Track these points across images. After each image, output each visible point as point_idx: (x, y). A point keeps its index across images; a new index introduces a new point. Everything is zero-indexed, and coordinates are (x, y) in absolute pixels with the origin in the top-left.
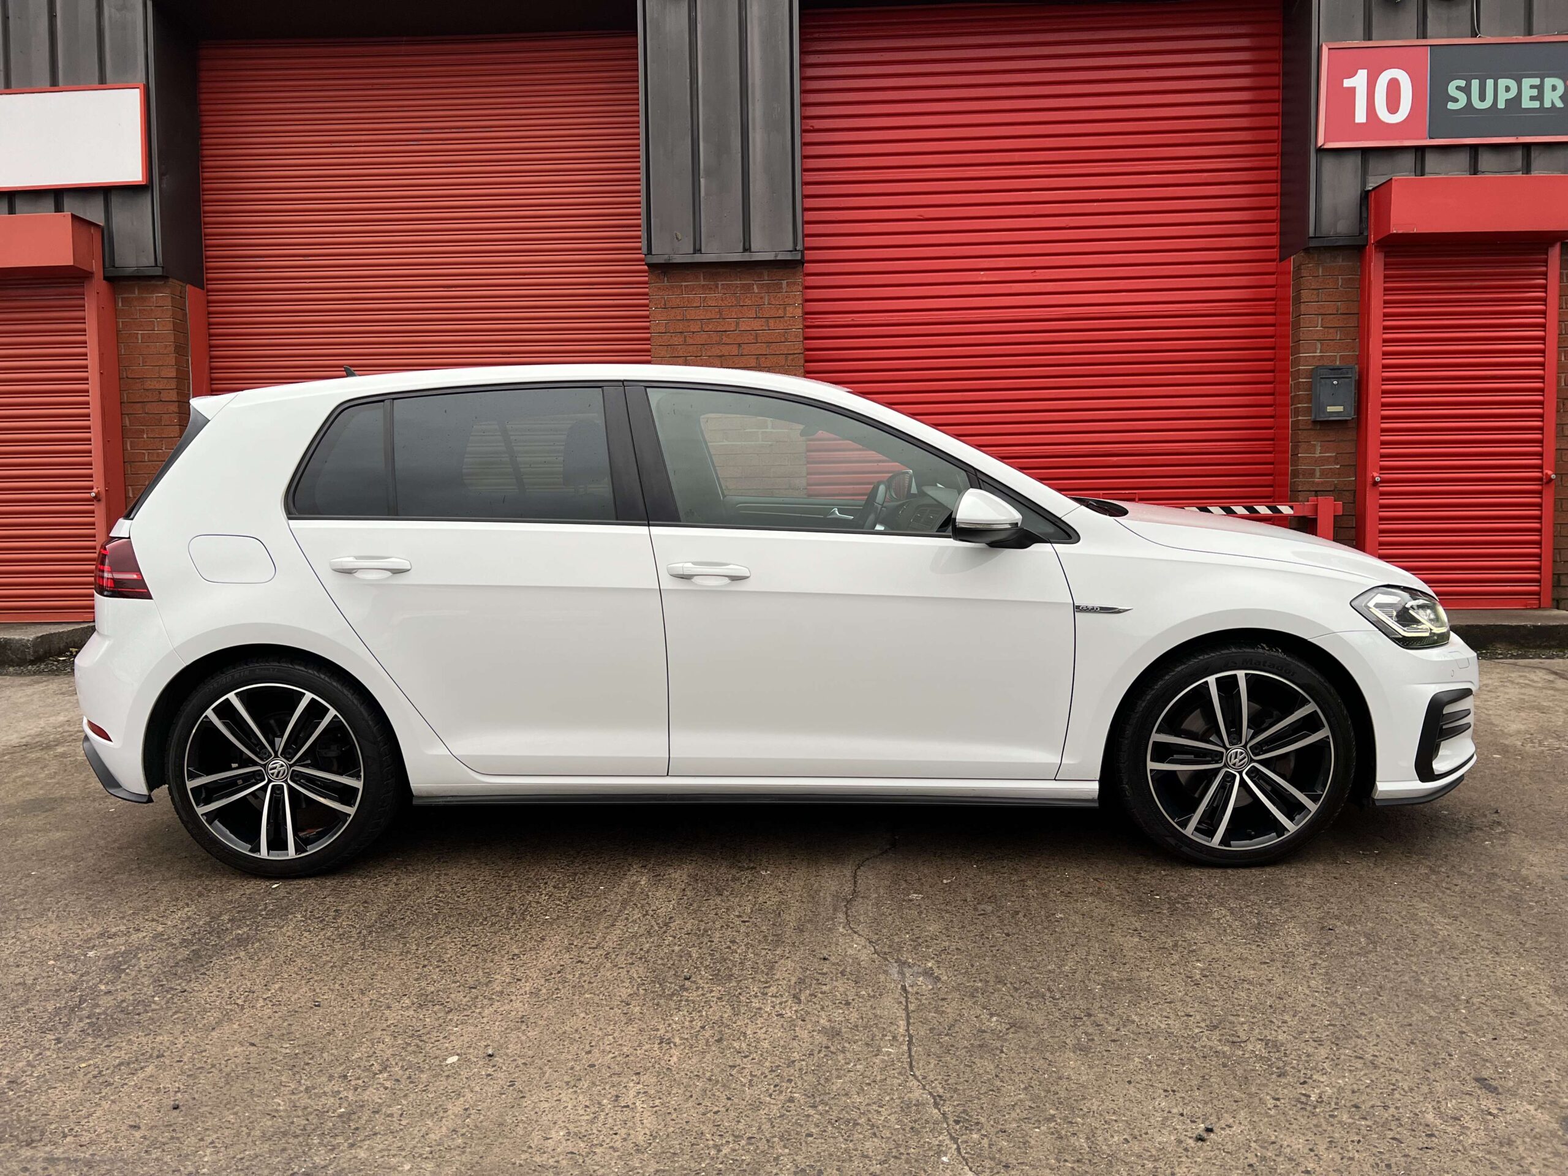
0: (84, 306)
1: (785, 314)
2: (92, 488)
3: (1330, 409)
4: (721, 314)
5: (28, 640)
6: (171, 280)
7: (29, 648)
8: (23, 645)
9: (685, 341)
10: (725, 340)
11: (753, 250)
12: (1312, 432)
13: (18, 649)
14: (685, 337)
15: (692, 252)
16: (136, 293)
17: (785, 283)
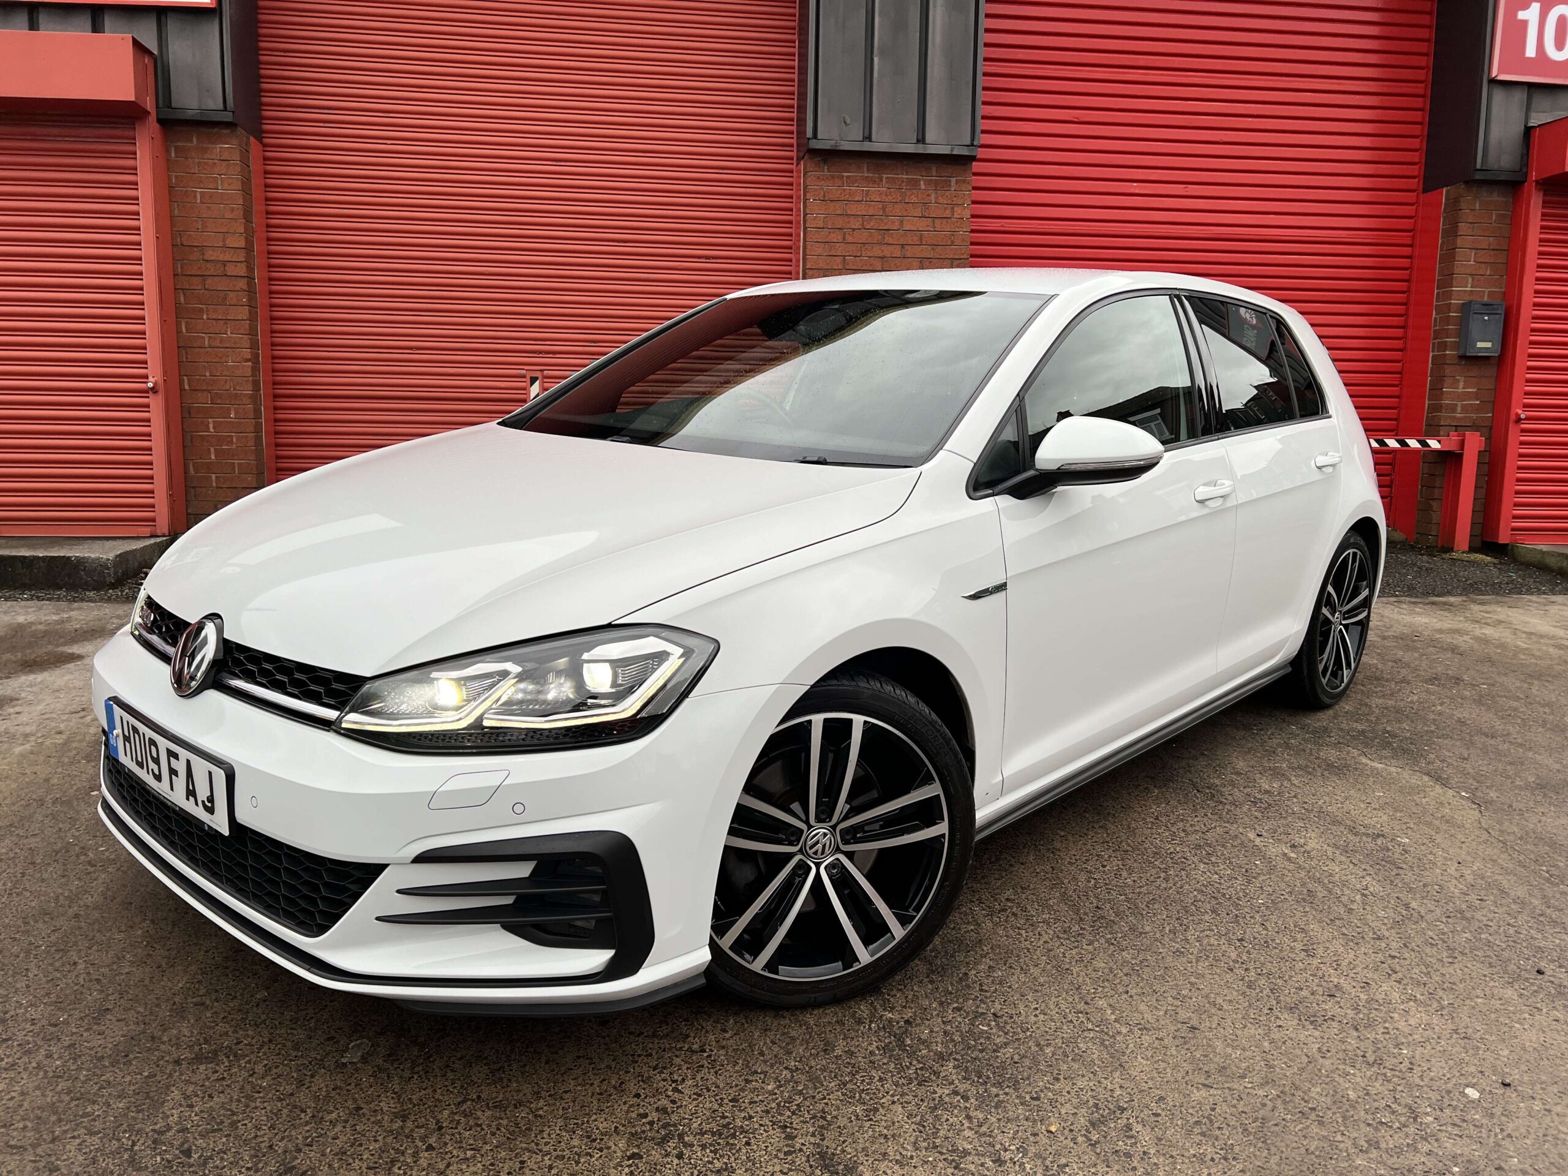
0: (135, 153)
1: (953, 215)
2: (149, 377)
3: (1480, 345)
4: (884, 211)
5: (108, 559)
6: (239, 129)
7: (108, 569)
8: (103, 565)
9: (844, 239)
10: (888, 239)
11: (927, 142)
12: (1458, 367)
13: (94, 570)
14: (845, 234)
15: (861, 139)
16: (195, 142)
17: (953, 180)
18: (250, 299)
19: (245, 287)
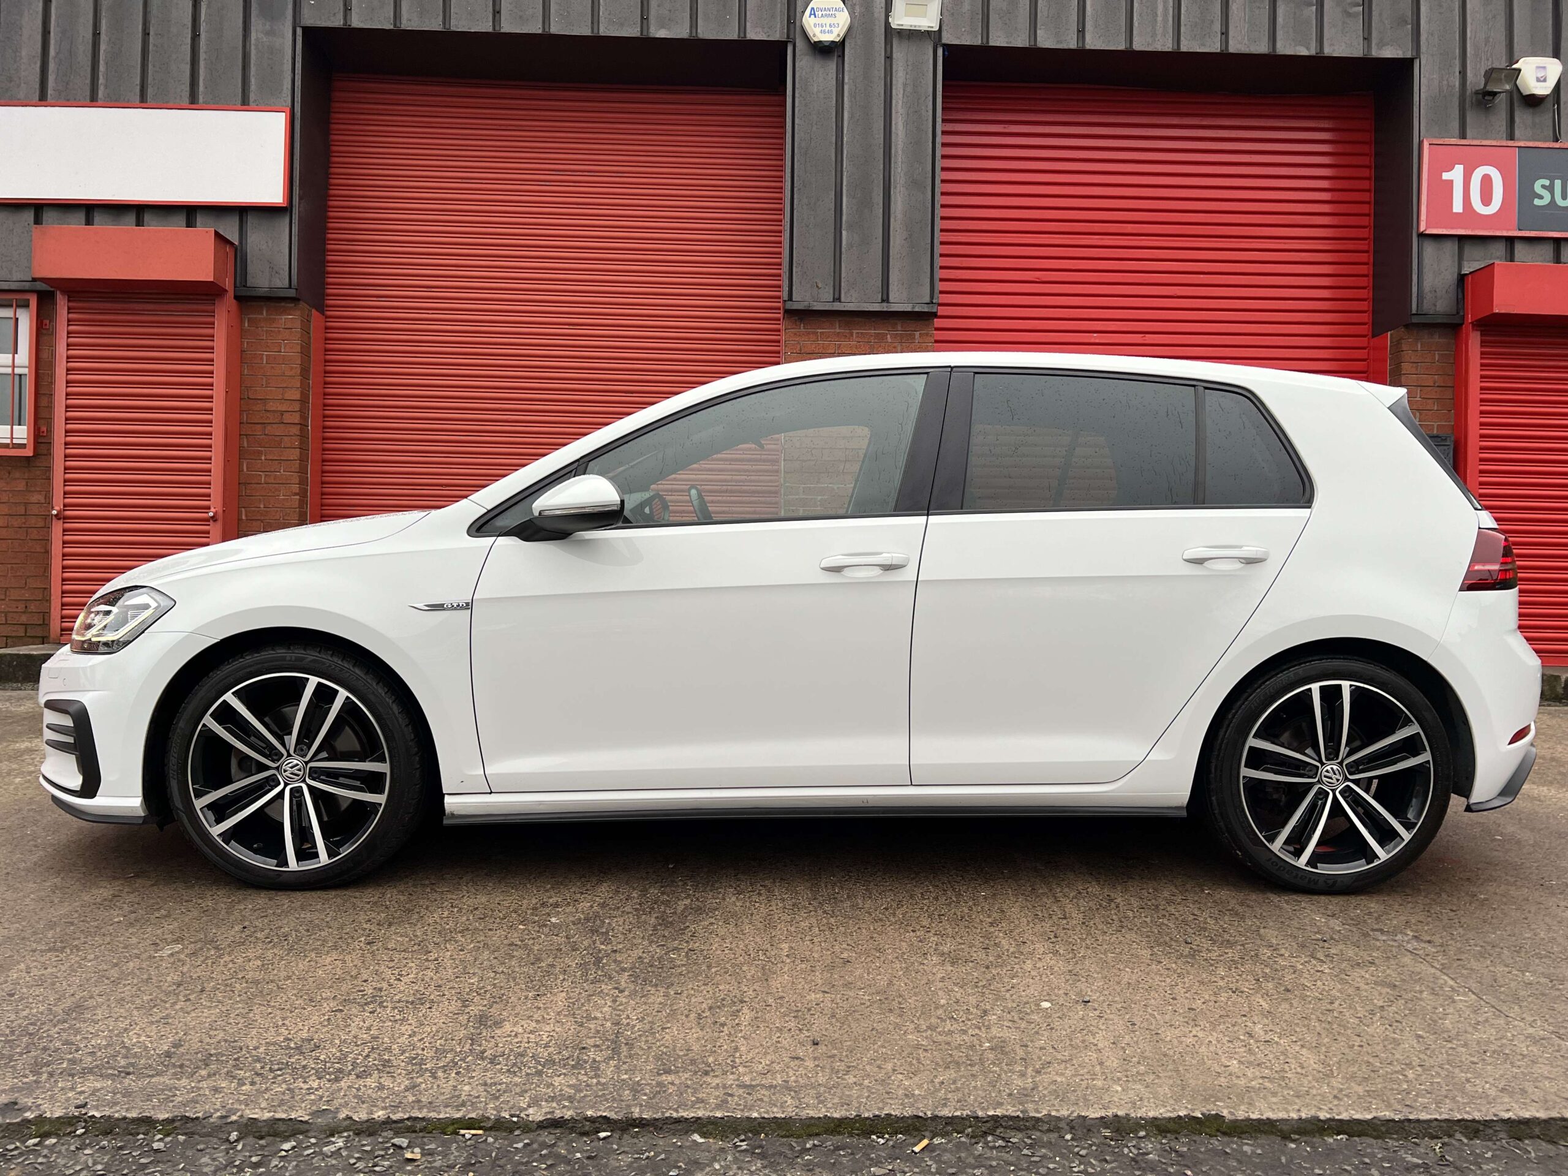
0: (213, 324)
2: (209, 508)
6: (301, 302)
11: (890, 300)
15: (831, 300)
16: (264, 314)
17: (917, 334)
18: (301, 443)
19: (298, 433)
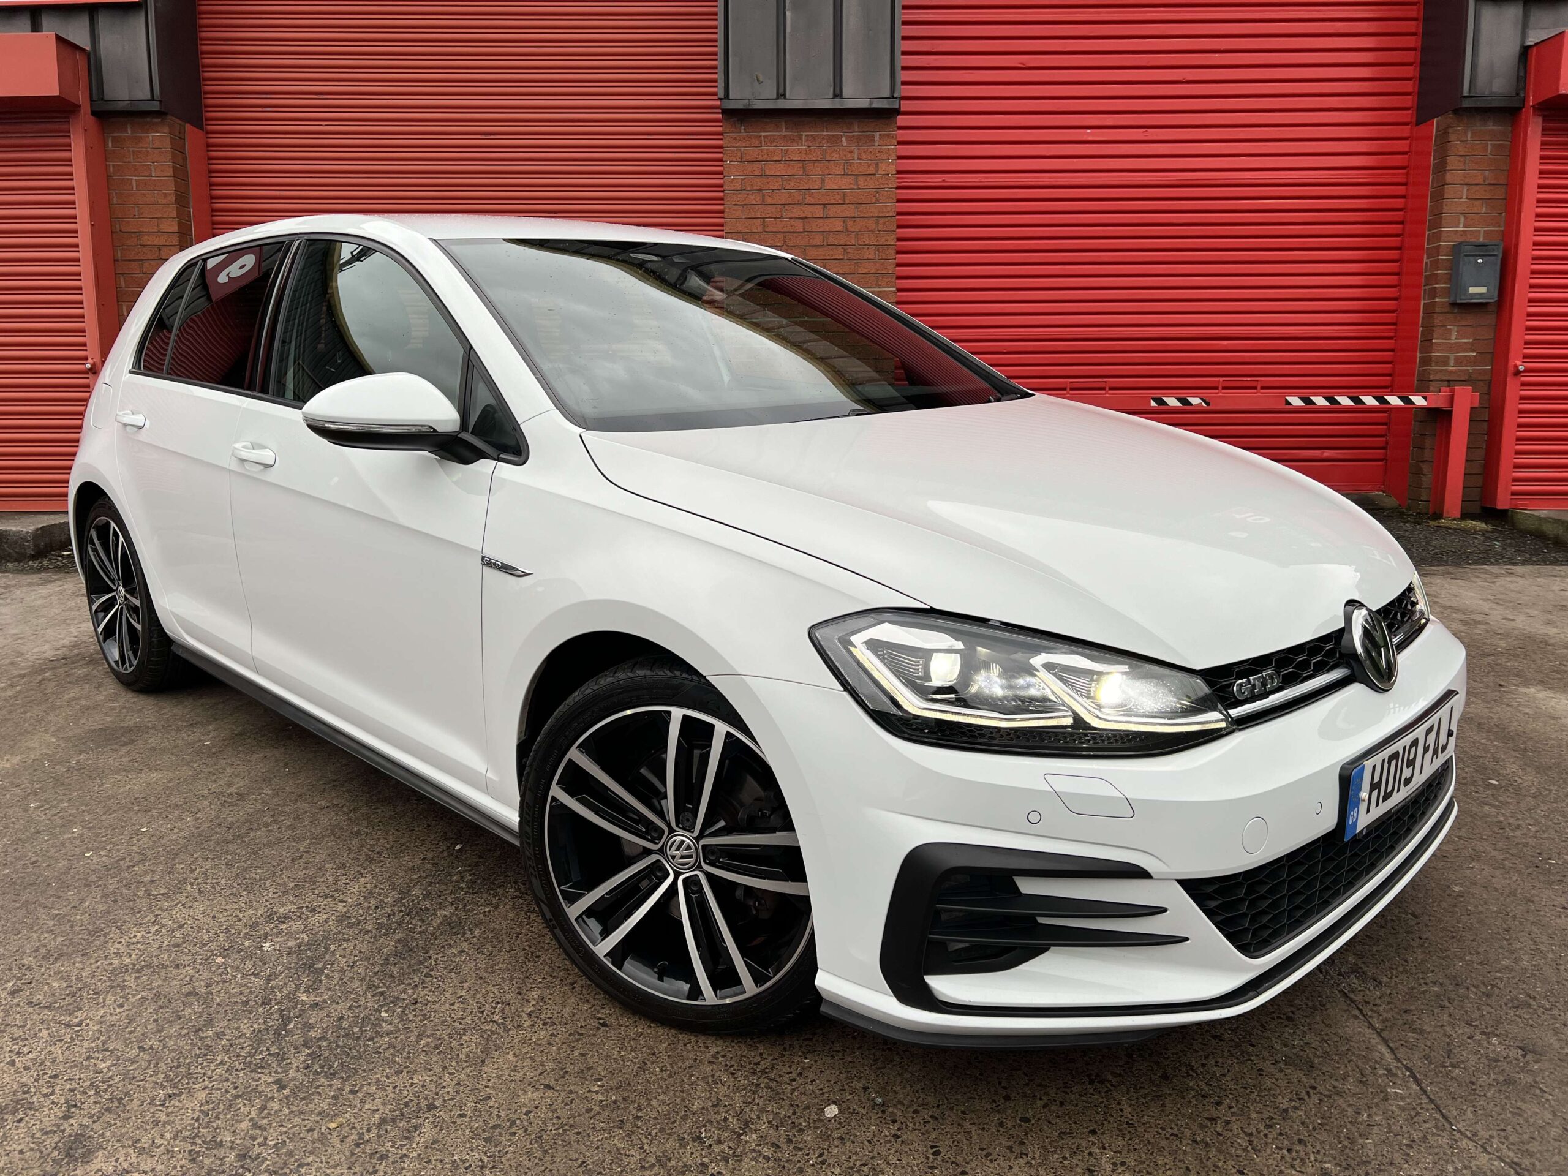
0: (70, 146)
1: (877, 171)
2: (86, 359)
3: (1472, 290)
4: (804, 170)
5: (28, 532)
6: (169, 117)
7: (28, 541)
8: (21, 538)
9: (764, 201)
10: (809, 199)
11: (843, 96)
12: (1449, 316)
13: (16, 543)
14: (764, 195)
15: (775, 97)
16: (129, 132)
17: (877, 135)
